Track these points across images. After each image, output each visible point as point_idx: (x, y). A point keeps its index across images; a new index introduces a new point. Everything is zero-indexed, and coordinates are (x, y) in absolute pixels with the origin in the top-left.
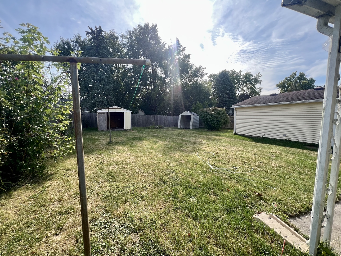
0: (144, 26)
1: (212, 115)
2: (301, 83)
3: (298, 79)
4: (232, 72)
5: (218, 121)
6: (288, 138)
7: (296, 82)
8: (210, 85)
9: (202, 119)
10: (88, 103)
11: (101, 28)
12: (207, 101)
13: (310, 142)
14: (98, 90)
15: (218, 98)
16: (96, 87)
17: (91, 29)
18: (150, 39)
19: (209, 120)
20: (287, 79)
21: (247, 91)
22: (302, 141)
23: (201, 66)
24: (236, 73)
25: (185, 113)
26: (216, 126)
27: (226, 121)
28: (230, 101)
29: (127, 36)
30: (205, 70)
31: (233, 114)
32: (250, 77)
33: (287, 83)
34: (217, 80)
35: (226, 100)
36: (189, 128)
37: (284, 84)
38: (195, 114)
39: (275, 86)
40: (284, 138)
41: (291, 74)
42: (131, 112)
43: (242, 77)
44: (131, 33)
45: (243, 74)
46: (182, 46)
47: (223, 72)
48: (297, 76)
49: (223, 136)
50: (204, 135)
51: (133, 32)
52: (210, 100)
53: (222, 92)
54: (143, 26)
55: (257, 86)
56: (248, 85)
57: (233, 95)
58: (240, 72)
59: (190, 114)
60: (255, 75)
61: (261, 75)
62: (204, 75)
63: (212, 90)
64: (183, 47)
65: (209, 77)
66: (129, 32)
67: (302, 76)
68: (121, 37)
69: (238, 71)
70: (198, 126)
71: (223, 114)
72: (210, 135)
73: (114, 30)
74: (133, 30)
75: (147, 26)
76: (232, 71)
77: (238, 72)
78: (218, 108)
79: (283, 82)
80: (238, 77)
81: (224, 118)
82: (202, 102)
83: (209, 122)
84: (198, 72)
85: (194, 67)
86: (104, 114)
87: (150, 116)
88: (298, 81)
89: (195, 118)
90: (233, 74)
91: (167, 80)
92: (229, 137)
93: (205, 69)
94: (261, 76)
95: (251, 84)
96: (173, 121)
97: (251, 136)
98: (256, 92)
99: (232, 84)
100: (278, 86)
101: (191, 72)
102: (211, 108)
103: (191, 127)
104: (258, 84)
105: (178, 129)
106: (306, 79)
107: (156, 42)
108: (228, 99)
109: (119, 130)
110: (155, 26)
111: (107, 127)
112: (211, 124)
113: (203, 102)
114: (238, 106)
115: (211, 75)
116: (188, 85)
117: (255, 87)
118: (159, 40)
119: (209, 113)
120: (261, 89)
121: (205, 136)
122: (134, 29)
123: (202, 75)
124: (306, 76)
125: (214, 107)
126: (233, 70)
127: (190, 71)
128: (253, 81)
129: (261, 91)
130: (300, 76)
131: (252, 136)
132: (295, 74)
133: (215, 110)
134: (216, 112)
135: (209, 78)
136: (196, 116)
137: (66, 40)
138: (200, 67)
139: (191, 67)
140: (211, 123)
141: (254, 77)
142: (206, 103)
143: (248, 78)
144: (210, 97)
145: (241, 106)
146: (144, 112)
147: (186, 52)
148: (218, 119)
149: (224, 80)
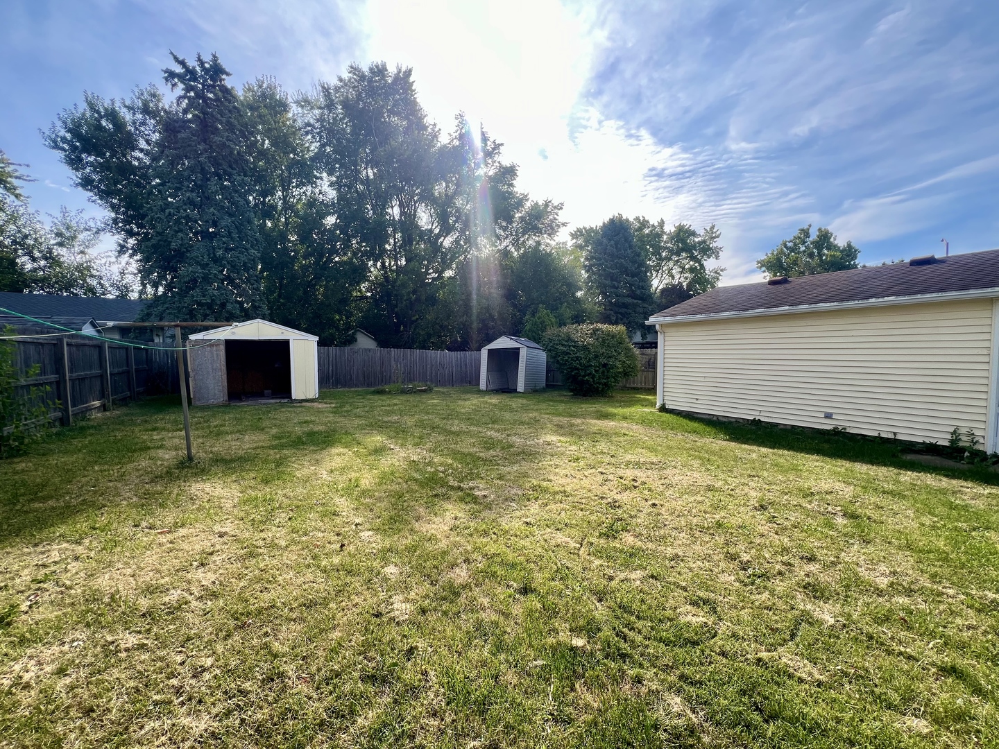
0: (371, 69)
1: (585, 348)
2: (824, 258)
3: (816, 247)
4: (639, 222)
5: (605, 365)
6: (841, 424)
7: (811, 255)
8: (577, 259)
9: (554, 362)
10: (167, 308)
11: (219, 61)
12: (568, 303)
13: (920, 440)
14: (204, 266)
15: (600, 298)
16: (198, 257)
17: (182, 63)
18: (391, 112)
19: (576, 364)
20: (786, 246)
21: (681, 279)
22: (891, 436)
23: (550, 202)
24: (649, 227)
25: (503, 343)
26: (600, 383)
27: (629, 366)
28: (635, 305)
29: (318, 100)
30: (560, 212)
31: (654, 345)
32: (688, 237)
33: (788, 256)
34: (597, 244)
35: (624, 304)
36: (515, 391)
37: (779, 260)
38: (533, 344)
39: (755, 265)
40: (827, 425)
41: (797, 233)
42: (317, 338)
43: (665, 237)
44: (329, 93)
45: (670, 228)
46: (491, 140)
47: (612, 221)
48: (811, 239)
49: (625, 418)
50: (560, 415)
51: (337, 89)
52: (578, 301)
53: (612, 280)
54: (365, 69)
55: (710, 264)
56: (685, 262)
57: (643, 288)
58: (662, 223)
59: (516, 345)
60: (702, 232)
61: (718, 233)
62: (559, 226)
63: (584, 274)
64: (494, 142)
65: (574, 236)
66: (323, 87)
67: (824, 239)
68: (298, 103)
69: (654, 221)
70: (544, 384)
71: (620, 343)
72: (583, 416)
73: (273, 80)
74: (338, 83)
75: (380, 71)
76: (637, 219)
77: (656, 224)
78: (605, 327)
79: (775, 253)
80: (656, 236)
81: (622, 357)
82: (554, 309)
83: (577, 369)
84: (539, 220)
85: (528, 204)
86: (215, 348)
87: (389, 353)
88: (815, 251)
89: (531, 357)
90: (640, 229)
91: (447, 242)
92: (643, 421)
93: (561, 208)
94: (718, 237)
95: (693, 258)
96: (464, 369)
97: (715, 418)
98: (707, 281)
99: (639, 255)
100: (762, 266)
101: (520, 217)
102: (584, 327)
103: (521, 387)
104: (712, 260)
105: (480, 392)
106: (836, 246)
107: (410, 123)
108: (629, 300)
109: (273, 401)
110: (405, 72)
111: (226, 391)
112: (584, 376)
113: (557, 309)
114: (668, 318)
115: (579, 230)
116: (512, 257)
117: (702, 266)
118: (421, 119)
119: (575, 342)
120: (719, 274)
121: (565, 420)
122: (341, 80)
123: (553, 229)
124: (835, 239)
125: (592, 324)
126: (641, 219)
127: (518, 215)
128: (696, 251)
129: (720, 278)
130: (821, 239)
131: (720, 418)
132: (806, 233)
133: (595, 331)
134: (597, 339)
135: (573, 239)
136: (536, 351)
137: (107, 103)
138: (547, 204)
139: (520, 203)
140: (583, 374)
141: (700, 239)
142: (567, 313)
143: (683, 241)
144: (579, 294)
145: (679, 318)
146: (375, 339)
147: (505, 159)
148: (603, 361)
149: (616, 244)
